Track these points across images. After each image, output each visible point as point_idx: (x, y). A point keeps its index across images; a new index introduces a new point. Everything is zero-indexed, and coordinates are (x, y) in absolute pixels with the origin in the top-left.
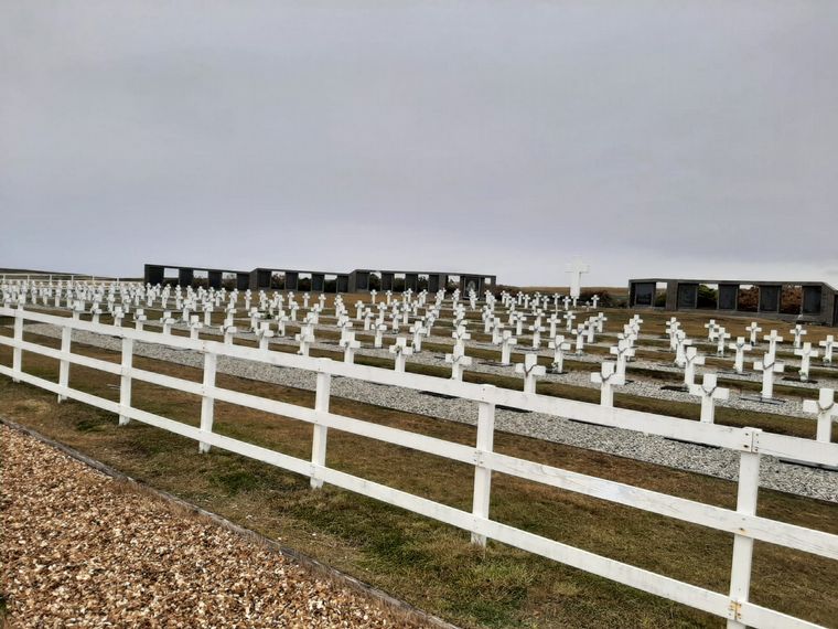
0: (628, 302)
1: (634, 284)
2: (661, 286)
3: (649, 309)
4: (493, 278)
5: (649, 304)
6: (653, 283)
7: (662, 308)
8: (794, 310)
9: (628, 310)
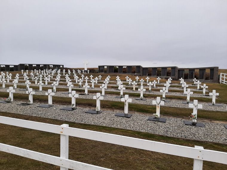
0: (98, 72)
1: (99, 67)
2: (106, 67)
3: (103, 73)
4: (63, 66)
5: (103, 72)
6: (103, 66)
7: (106, 73)
8: (135, 72)
9: (99, 73)
